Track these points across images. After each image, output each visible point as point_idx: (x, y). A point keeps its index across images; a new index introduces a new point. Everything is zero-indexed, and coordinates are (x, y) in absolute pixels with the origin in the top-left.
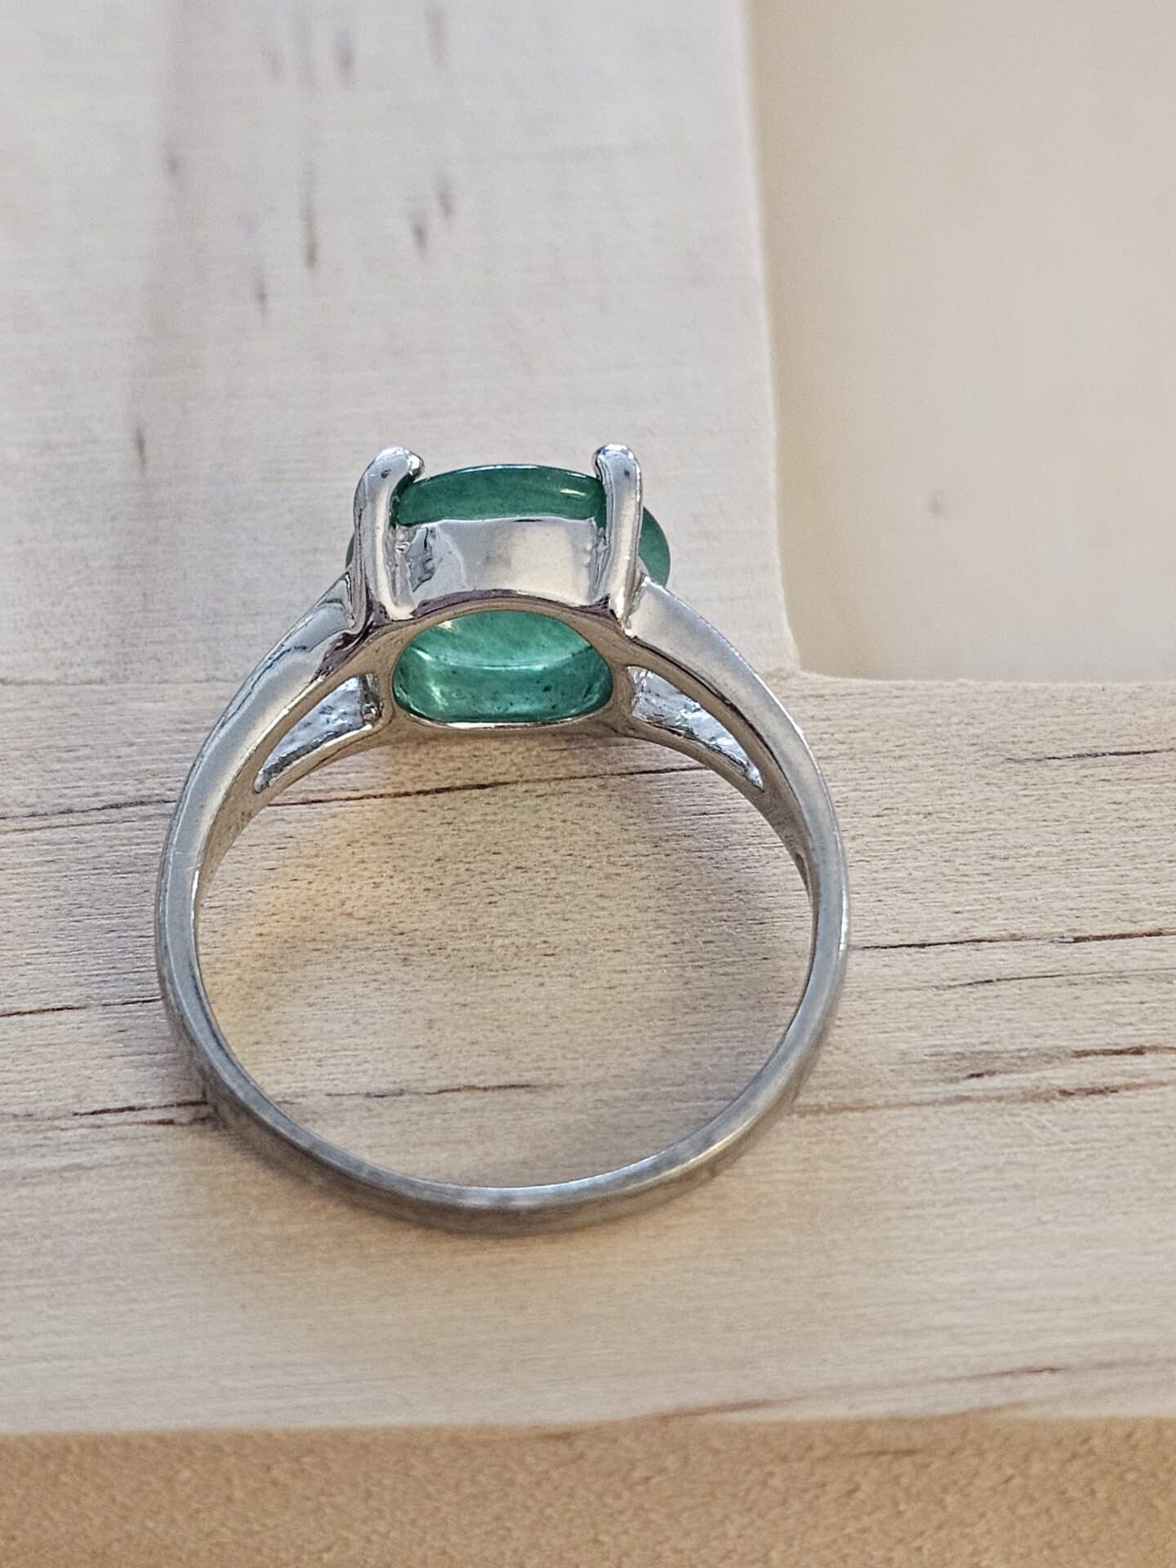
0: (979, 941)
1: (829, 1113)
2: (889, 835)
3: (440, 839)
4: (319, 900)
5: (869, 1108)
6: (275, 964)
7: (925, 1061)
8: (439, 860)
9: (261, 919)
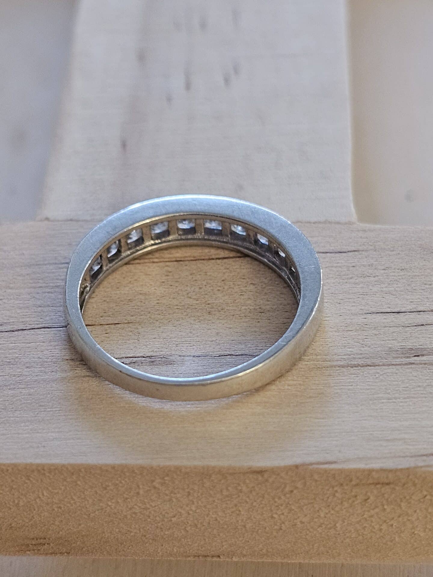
0: (420, 312)
1: (362, 367)
2: (388, 276)
3: (224, 273)
4: (180, 292)
5: (377, 365)
6: (162, 313)
7: (398, 351)
8: (223, 281)
9: (158, 298)
